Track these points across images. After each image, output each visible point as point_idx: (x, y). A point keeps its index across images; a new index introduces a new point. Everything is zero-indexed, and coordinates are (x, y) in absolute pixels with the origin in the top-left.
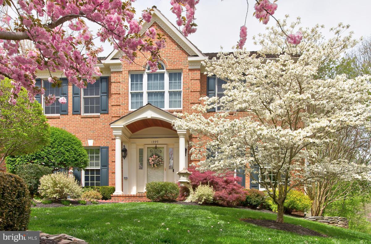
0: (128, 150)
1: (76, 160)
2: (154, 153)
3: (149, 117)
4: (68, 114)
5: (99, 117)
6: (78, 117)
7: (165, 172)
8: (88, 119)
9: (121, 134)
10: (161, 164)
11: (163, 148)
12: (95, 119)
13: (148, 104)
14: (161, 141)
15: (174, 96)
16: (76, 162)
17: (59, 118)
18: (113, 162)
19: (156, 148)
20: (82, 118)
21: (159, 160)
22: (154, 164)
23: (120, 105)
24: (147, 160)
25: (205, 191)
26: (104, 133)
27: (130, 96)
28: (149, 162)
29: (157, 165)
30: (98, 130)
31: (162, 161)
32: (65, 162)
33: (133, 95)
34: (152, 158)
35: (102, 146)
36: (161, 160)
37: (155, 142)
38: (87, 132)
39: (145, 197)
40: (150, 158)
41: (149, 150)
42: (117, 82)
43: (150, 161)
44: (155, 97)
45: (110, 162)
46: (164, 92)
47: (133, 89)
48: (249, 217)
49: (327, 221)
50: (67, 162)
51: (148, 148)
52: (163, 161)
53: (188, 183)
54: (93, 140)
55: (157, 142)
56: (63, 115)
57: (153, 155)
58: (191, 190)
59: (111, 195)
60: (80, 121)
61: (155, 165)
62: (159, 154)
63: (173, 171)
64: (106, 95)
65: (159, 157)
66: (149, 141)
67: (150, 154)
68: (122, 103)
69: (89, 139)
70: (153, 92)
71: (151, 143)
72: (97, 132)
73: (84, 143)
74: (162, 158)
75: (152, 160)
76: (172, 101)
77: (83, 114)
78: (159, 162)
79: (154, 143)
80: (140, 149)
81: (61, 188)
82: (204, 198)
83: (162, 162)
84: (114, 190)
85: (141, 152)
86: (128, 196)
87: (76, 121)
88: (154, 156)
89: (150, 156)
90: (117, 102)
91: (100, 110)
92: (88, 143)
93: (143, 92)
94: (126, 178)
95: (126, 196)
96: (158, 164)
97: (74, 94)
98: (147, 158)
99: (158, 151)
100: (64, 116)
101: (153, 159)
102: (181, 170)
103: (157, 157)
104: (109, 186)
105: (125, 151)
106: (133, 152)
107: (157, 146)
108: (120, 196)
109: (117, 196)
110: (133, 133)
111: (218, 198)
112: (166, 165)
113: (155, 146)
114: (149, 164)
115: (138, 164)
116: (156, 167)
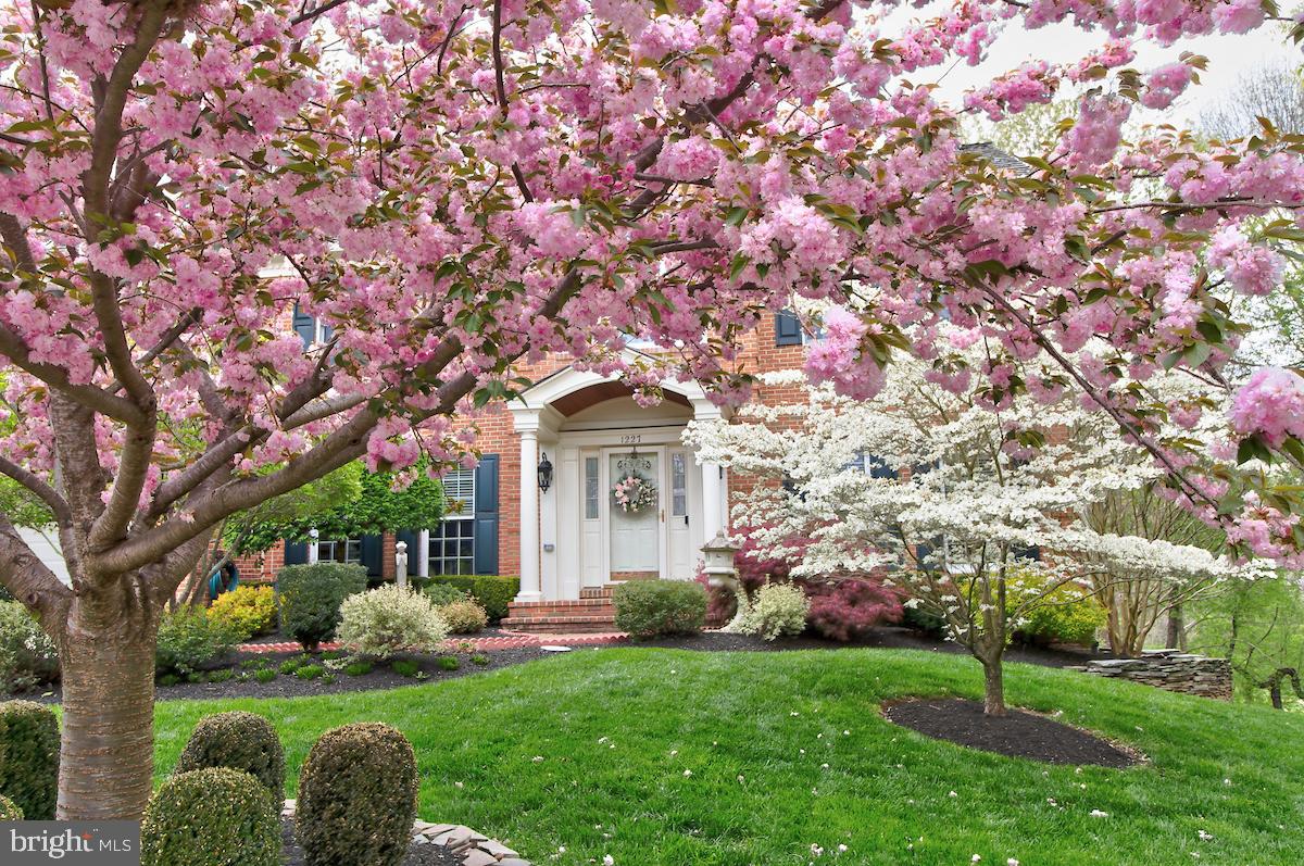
0: (554, 465)
1: (412, 509)
2: (628, 473)
7: (662, 524)
9: (537, 426)
10: (650, 502)
11: (656, 454)
14: (648, 435)
16: (413, 514)
18: (510, 499)
19: (634, 455)
21: (643, 490)
22: (628, 504)
24: (610, 494)
25: (779, 601)
28: (617, 499)
29: (638, 506)
31: (653, 493)
34: (623, 485)
36: (649, 490)
37: (630, 440)
40: (619, 487)
41: (615, 461)
43: (619, 494)
45: (503, 500)
48: (908, 691)
51: (611, 455)
52: (657, 494)
53: (731, 576)
55: (637, 439)
57: (625, 478)
58: (742, 599)
59: (510, 605)
61: (633, 506)
62: (644, 473)
63: (687, 522)
65: (643, 483)
66: (614, 436)
67: (617, 476)
71: (621, 443)
74: (651, 486)
75: (625, 492)
78: (644, 497)
79: (630, 443)
80: (587, 459)
81: (398, 630)
82: (781, 623)
83: (651, 496)
84: (516, 586)
85: (592, 467)
86: (557, 608)
88: (630, 480)
89: (617, 479)
94: (549, 549)
95: (553, 608)
96: (641, 502)
98: (610, 487)
99: (641, 465)
101: (626, 487)
102: (710, 537)
103: (637, 481)
104: (501, 578)
105: (545, 470)
106: (570, 472)
107: (639, 450)
108: (535, 607)
109: (527, 607)
110: (567, 416)
111: (820, 621)
112: (664, 503)
113: (631, 450)
114: (615, 504)
115: (584, 502)
116: (636, 510)
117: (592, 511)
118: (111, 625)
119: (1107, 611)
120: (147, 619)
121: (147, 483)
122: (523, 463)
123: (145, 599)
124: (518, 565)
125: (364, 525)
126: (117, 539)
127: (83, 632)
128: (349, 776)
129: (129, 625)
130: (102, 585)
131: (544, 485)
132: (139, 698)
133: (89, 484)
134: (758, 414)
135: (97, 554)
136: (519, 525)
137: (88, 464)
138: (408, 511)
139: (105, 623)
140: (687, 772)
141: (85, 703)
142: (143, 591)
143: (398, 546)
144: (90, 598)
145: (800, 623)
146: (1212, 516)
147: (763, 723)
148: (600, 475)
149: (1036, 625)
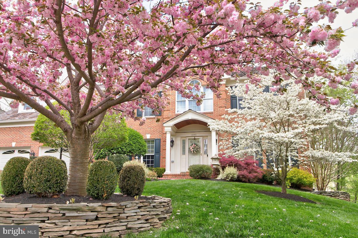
0: (174, 141)
1: (140, 149)
2: (193, 143)
3: (190, 118)
7: (201, 157)
8: (147, 120)
9: (171, 130)
10: (199, 151)
11: (200, 139)
12: (151, 120)
13: (190, 109)
14: (198, 134)
18: (163, 150)
19: (195, 139)
21: (197, 147)
22: (193, 151)
23: (169, 110)
24: (189, 148)
25: (231, 171)
27: (176, 103)
28: (190, 150)
30: (154, 127)
31: (200, 148)
35: (156, 138)
38: (146, 128)
40: (191, 147)
44: (194, 103)
45: (161, 150)
47: (178, 99)
49: (329, 194)
51: (189, 139)
53: (219, 165)
54: (150, 134)
55: (195, 135)
58: (221, 170)
59: (163, 174)
61: (195, 151)
62: (197, 143)
63: (208, 156)
66: (190, 134)
67: (190, 144)
68: (171, 108)
69: (147, 134)
71: (191, 136)
72: (153, 129)
73: (144, 137)
74: (199, 146)
75: (193, 148)
76: (206, 106)
77: (144, 116)
78: (197, 149)
79: (193, 136)
80: (183, 140)
82: (231, 176)
83: (199, 149)
84: (165, 170)
85: (184, 142)
87: (139, 122)
88: (194, 145)
89: (190, 145)
90: (168, 108)
92: (146, 137)
93: (186, 101)
94: (173, 162)
96: (197, 151)
99: (196, 141)
101: (193, 147)
102: (213, 156)
103: (195, 145)
104: (161, 168)
105: (172, 142)
106: (178, 142)
107: (196, 138)
108: (169, 175)
109: (167, 175)
110: (178, 129)
111: (241, 176)
112: (202, 152)
113: (194, 138)
114: (190, 151)
115: (182, 151)
116: (195, 153)
117: (184, 153)
118: (81, 135)
119: (316, 179)
120: (89, 135)
121: (90, 104)
122: (167, 141)
123: (88, 131)
124: (165, 166)
125: (128, 152)
126: (84, 114)
127: (76, 136)
128: (131, 173)
129: (85, 136)
130: (80, 125)
131: (172, 146)
132: (86, 152)
133: (78, 105)
134: (226, 117)
135: (80, 117)
136: (165, 156)
137: (78, 101)
138: (139, 150)
139: (80, 134)
140: (206, 195)
141: (75, 152)
142: (88, 129)
143: (136, 157)
144: (77, 128)
145: (236, 176)
146: (323, 102)
147: (225, 190)
148: (186, 144)
149: (298, 181)
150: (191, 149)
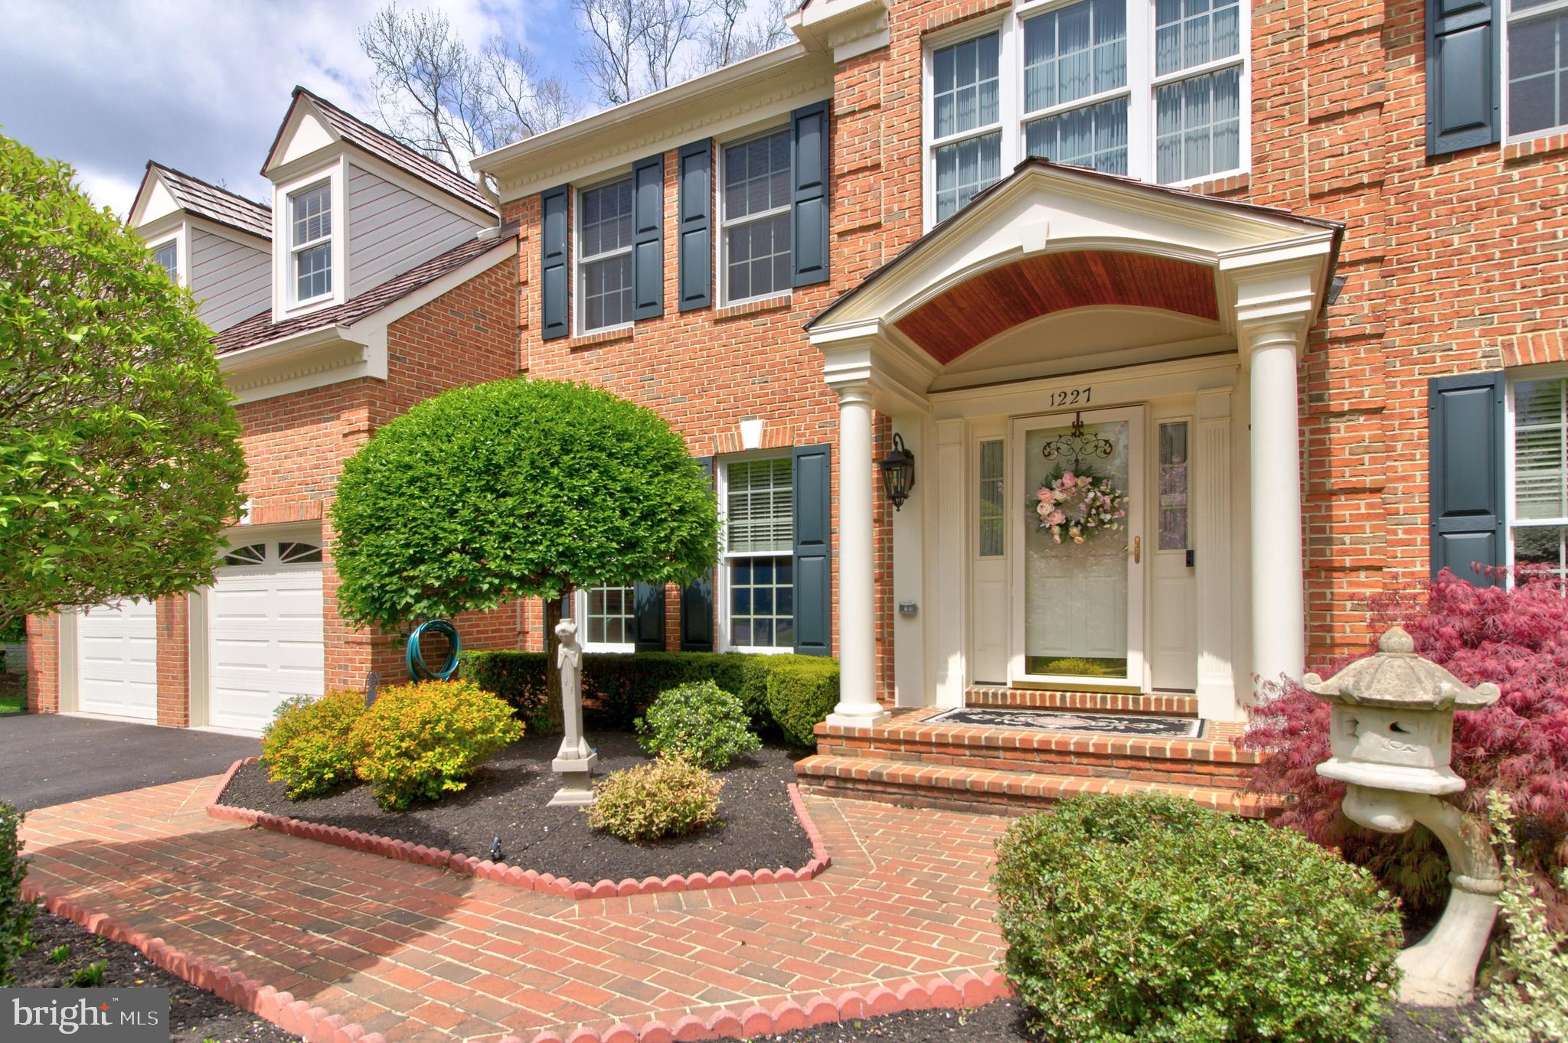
0: (916, 452)
2: (1064, 465)
3: (1034, 244)
4: (661, 317)
5: (788, 308)
6: (700, 320)
7: (1134, 570)
8: (743, 322)
9: (867, 374)
10: (1111, 522)
11: (1123, 425)
12: (767, 319)
13: (1031, 161)
14: (1106, 386)
15: (1192, 108)
17: (630, 339)
19: (1077, 430)
20: (717, 322)
21: (1094, 499)
22: (1064, 528)
23: (877, 226)
24: (1027, 506)
26: (812, 379)
27: (930, 165)
28: (1040, 519)
29: (1085, 530)
30: (785, 371)
32: (563, 563)
33: (944, 158)
34: (1052, 489)
35: (801, 443)
36: (1107, 499)
37: (1070, 398)
38: (738, 385)
39: (1009, 755)
40: (1045, 495)
41: (1038, 444)
42: (862, 111)
44: (1070, 140)
46: (1124, 100)
47: (944, 127)
50: (575, 565)
51: (1028, 433)
52: (1125, 507)
54: (761, 418)
55: (1083, 397)
56: (643, 321)
57: (1058, 476)
59: (818, 728)
60: (711, 340)
61: (1074, 531)
62: (1098, 464)
63: (1190, 563)
64: (819, 194)
65: (1096, 482)
66: (1037, 394)
67: (1041, 473)
68: (889, 211)
69: (748, 419)
70: (1059, 115)
71: (1048, 408)
72: (778, 379)
73: (727, 439)
74: (1113, 490)
75: (1058, 504)
76: (1176, 142)
77: (721, 304)
78: (1098, 514)
79: (1067, 406)
80: (983, 444)
83: (1113, 510)
84: (834, 695)
85: (992, 458)
86: (906, 742)
87: (693, 343)
88: (1068, 479)
89: (1041, 478)
90: (866, 210)
91: (793, 270)
92: (740, 436)
93: (999, 130)
94: (911, 613)
95: (898, 742)
96: (1091, 524)
97: (685, 219)
98: (1027, 491)
99: (1090, 448)
100: (649, 327)
101: (1059, 496)
103: (1083, 481)
105: (900, 465)
107: (1087, 418)
108: (864, 737)
110: (944, 360)
112: (1139, 524)
113: (1069, 420)
114: (1036, 528)
115: (977, 525)
116: (1079, 539)
117: (992, 543)
131: (897, 494)
150: (1045, 509)
